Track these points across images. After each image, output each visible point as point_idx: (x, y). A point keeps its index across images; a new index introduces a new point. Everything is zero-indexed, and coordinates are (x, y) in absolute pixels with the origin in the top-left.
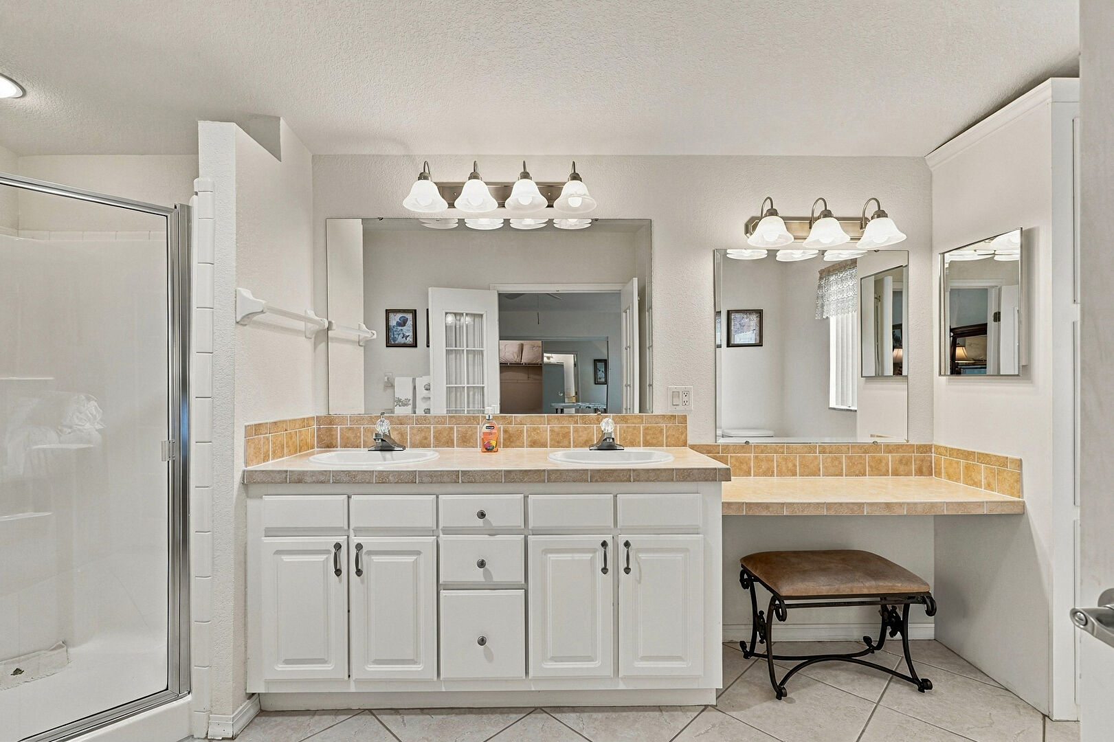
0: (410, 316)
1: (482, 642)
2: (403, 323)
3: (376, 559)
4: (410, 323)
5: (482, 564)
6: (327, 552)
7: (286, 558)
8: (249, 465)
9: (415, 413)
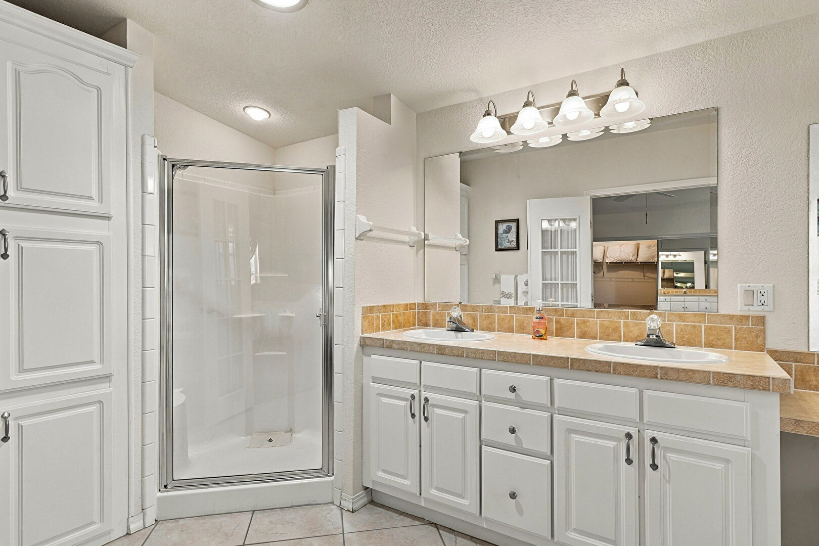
0: (514, 225)
1: (513, 496)
2: (508, 231)
3: (437, 411)
4: (514, 230)
5: (513, 431)
6: (405, 399)
7: (384, 400)
8: (365, 333)
9: (517, 304)
